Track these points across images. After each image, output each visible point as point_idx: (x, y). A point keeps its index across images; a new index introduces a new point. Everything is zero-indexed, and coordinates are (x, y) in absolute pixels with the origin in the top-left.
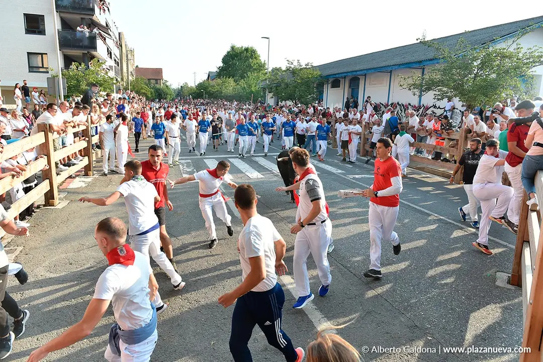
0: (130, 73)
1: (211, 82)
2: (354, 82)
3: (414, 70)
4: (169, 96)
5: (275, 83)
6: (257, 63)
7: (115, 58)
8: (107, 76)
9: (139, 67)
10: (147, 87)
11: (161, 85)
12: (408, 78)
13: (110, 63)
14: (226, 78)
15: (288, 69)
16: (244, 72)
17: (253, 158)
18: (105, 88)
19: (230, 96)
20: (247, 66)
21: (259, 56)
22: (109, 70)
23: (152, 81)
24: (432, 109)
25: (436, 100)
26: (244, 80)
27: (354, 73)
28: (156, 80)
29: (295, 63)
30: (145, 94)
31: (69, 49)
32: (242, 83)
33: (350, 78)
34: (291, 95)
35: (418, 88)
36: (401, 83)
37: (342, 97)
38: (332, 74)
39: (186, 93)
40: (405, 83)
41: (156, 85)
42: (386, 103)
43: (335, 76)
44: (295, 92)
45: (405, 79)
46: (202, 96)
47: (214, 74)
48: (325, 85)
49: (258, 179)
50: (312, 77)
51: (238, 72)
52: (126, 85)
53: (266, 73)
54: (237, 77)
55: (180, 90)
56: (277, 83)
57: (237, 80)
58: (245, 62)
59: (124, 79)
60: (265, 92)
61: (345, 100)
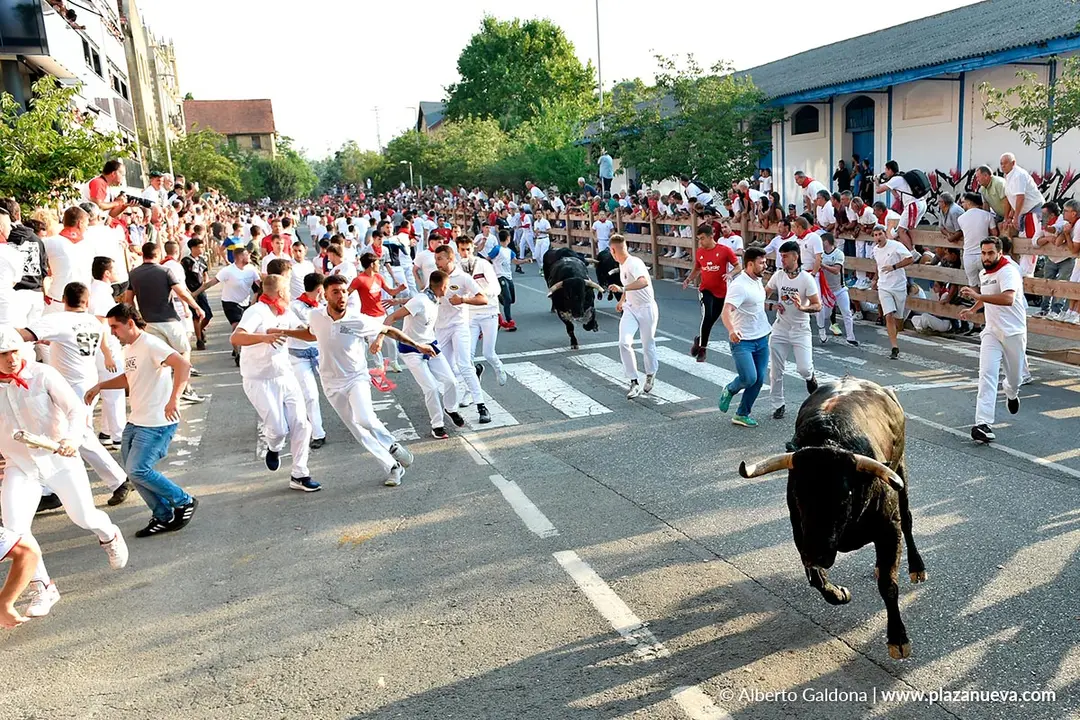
0: (166, 120)
1: (430, 134)
2: (860, 113)
3: (1024, 70)
4: (302, 186)
5: (626, 129)
6: (567, 69)
7: (113, 71)
8: (90, 132)
9: (196, 98)
10: (226, 161)
11: (270, 152)
12: (1009, 92)
13: (99, 88)
14: (474, 119)
15: (661, 84)
16: (527, 98)
17: (573, 357)
18: (85, 170)
19: (492, 175)
20: (535, 79)
21: (571, 47)
22: (97, 112)
23: (240, 140)
26: (531, 124)
27: (857, 87)
28: (255, 137)
29: (682, 65)
30: (223, 183)
32: (526, 132)
33: (846, 100)
34: (674, 163)
35: (1037, 122)
36: (991, 110)
37: (825, 162)
38: (793, 91)
39: (354, 172)
40: (1000, 108)
41: (255, 153)
42: (954, 171)
43: (801, 98)
44: (686, 153)
45: (999, 96)
46: (406, 179)
47: (437, 110)
48: (774, 127)
49: (591, 420)
50: (735, 103)
51: (510, 98)
52: (159, 159)
53: (596, 100)
54: (509, 116)
55: (335, 165)
56: (632, 127)
57: (509, 124)
58: (529, 67)
59: (150, 138)
60: (598, 157)
61: (836, 167)
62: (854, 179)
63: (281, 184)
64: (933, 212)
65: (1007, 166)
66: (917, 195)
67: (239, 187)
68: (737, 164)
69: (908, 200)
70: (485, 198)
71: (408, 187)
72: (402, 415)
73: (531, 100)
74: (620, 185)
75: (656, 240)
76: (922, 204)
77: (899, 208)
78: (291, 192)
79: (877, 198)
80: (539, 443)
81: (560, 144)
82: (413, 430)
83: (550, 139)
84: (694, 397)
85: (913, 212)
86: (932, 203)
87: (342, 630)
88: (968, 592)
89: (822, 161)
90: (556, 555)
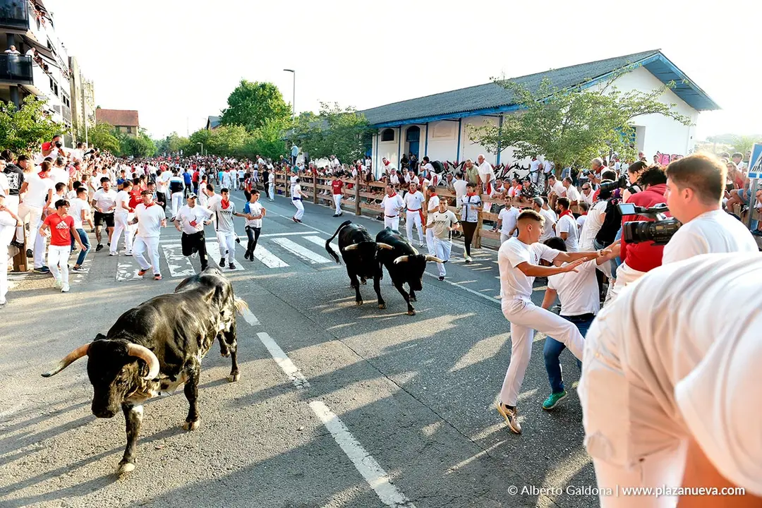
0: (87, 118)
1: (212, 131)
2: (413, 134)
3: (488, 119)
4: (149, 151)
5: (304, 134)
6: (279, 105)
7: (63, 94)
8: (49, 121)
9: (103, 108)
10: (114, 138)
11: (136, 135)
12: (481, 128)
13: (56, 101)
14: (234, 125)
15: (322, 115)
16: (259, 117)
17: (273, 240)
19: (240, 152)
20: (264, 109)
21: (281, 96)
22: (54, 112)
23: (121, 129)
24: (514, 169)
25: (516, 159)
26: (260, 130)
27: (412, 121)
28: (129, 127)
29: (332, 107)
30: (111, 148)
32: (258, 133)
33: (407, 127)
34: (326, 151)
35: (493, 143)
36: (472, 136)
37: (396, 154)
38: (383, 121)
39: (175, 147)
40: (476, 135)
41: (128, 135)
42: (456, 162)
43: (386, 125)
44: (332, 147)
45: (476, 130)
46: (199, 151)
47: (216, 120)
48: (373, 137)
49: (280, 270)
50: (356, 126)
51: (251, 117)
52: (81, 135)
53: (292, 120)
54: (250, 125)
55: (166, 142)
56: (307, 134)
57: (250, 129)
58: (261, 103)
59: (78, 126)
60: (291, 146)
61: (401, 157)
62: (410, 163)
64: (445, 180)
65: (481, 160)
66: (437, 172)
67: (119, 151)
68: (355, 153)
69: (433, 174)
70: (236, 162)
71: (200, 155)
72: (189, 263)
73: (261, 118)
74: (301, 160)
75: (315, 186)
76: (440, 176)
77: (429, 178)
78: (144, 154)
79: (419, 173)
80: (254, 280)
81: (273, 139)
82: (193, 270)
83: (268, 137)
84: (329, 261)
85: (435, 180)
88: (454, 360)
90: (258, 334)
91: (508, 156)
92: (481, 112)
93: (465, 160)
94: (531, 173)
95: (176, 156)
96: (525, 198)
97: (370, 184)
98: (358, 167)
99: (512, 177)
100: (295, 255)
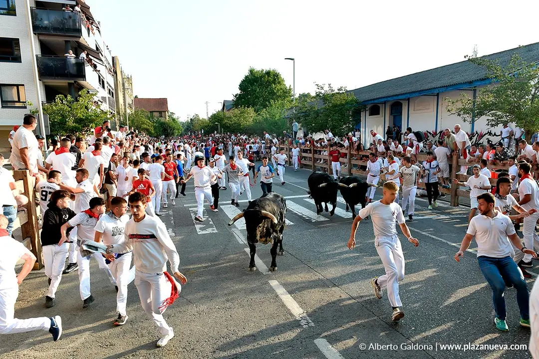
0: (127, 105)
1: (227, 112)
2: (396, 109)
3: (463, 93)
4: (177, 131)
5: (303, 112)
6: (281, 89)
7: (109, 87)
8: (99, 110)
9: (139, 97)
10: (149, 121)
11: (166, 118)
12: (457, 101)
13: (103, 93)
14: (244, 107)
15: (317, 95)
16: (265, 100)
18: (96, 124)
19: (250, 129)
20: (269, 92)
21: (283, 80)
22: (102, 102)
23: (154, 114)
24: (487, 136)
25: (489, 127)
26: (266, 110)
27: (395, 98)
28: (160, 112)
29: (326, 88)
30: (147, 130)
31: (52, 79)
32: (264, 113)
33: (391, 103)
34: (322, 126)
35: (468, 113)
36: (449, 108)
37: (382, 126)
38: (370, 99)
39: (197, 127)
40: (453, 107)
41: (160, 118)
42: (434, 131)
43: (373, 102)
44: (327, 122)
45: (453, 103)
46: (217, 130)
47: (230, 103)
48: (362, 113)
50: (347, 103)
51: (259, 100)
52: (124, 120)
53: (292, 101)
54: (258, 106)
55: (190, 124)
56: (306, 112)
57: (258, 109)
58: (266, 88)
59: (121, 112)
60: (292, 123)
61: (386, 129)
62: (394, 134)
63: (169, 131)
64: (425, 147)
65: (457, 129)
66: (419, 141)
67: (153, 132)
68: (347, 127)
69: (415, 143)
70: (247, 138)
71: (217, 133)
72: (211, 223)
73: (267, 101)
74: (300, 134)
75: (314, 156)
76: (421, 145)
77: (412, 146)
78: (173, 134)
79: (403, 141)
81: (277, 117)
82: (215, 229)
83: (273, 115)
84: (327, 219)
85: (417, 148)
86: (425, 144)
87: (183, 309)
89: (381, 126)
90: (270, 282)
91: (482, 125)
92: (456, 87)
93: (444, 129)
94: (503, 139)
95: (198, 135)
96: (498, 161)
97: (360, 153)
98: (349, 139)
99: (486, 143)
100: (298, 215)
